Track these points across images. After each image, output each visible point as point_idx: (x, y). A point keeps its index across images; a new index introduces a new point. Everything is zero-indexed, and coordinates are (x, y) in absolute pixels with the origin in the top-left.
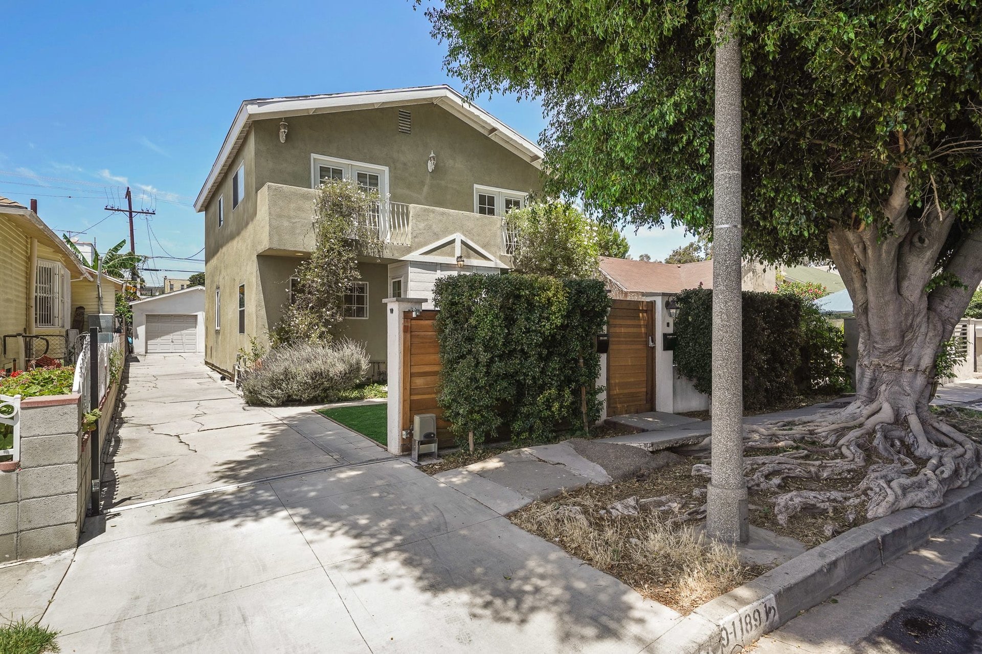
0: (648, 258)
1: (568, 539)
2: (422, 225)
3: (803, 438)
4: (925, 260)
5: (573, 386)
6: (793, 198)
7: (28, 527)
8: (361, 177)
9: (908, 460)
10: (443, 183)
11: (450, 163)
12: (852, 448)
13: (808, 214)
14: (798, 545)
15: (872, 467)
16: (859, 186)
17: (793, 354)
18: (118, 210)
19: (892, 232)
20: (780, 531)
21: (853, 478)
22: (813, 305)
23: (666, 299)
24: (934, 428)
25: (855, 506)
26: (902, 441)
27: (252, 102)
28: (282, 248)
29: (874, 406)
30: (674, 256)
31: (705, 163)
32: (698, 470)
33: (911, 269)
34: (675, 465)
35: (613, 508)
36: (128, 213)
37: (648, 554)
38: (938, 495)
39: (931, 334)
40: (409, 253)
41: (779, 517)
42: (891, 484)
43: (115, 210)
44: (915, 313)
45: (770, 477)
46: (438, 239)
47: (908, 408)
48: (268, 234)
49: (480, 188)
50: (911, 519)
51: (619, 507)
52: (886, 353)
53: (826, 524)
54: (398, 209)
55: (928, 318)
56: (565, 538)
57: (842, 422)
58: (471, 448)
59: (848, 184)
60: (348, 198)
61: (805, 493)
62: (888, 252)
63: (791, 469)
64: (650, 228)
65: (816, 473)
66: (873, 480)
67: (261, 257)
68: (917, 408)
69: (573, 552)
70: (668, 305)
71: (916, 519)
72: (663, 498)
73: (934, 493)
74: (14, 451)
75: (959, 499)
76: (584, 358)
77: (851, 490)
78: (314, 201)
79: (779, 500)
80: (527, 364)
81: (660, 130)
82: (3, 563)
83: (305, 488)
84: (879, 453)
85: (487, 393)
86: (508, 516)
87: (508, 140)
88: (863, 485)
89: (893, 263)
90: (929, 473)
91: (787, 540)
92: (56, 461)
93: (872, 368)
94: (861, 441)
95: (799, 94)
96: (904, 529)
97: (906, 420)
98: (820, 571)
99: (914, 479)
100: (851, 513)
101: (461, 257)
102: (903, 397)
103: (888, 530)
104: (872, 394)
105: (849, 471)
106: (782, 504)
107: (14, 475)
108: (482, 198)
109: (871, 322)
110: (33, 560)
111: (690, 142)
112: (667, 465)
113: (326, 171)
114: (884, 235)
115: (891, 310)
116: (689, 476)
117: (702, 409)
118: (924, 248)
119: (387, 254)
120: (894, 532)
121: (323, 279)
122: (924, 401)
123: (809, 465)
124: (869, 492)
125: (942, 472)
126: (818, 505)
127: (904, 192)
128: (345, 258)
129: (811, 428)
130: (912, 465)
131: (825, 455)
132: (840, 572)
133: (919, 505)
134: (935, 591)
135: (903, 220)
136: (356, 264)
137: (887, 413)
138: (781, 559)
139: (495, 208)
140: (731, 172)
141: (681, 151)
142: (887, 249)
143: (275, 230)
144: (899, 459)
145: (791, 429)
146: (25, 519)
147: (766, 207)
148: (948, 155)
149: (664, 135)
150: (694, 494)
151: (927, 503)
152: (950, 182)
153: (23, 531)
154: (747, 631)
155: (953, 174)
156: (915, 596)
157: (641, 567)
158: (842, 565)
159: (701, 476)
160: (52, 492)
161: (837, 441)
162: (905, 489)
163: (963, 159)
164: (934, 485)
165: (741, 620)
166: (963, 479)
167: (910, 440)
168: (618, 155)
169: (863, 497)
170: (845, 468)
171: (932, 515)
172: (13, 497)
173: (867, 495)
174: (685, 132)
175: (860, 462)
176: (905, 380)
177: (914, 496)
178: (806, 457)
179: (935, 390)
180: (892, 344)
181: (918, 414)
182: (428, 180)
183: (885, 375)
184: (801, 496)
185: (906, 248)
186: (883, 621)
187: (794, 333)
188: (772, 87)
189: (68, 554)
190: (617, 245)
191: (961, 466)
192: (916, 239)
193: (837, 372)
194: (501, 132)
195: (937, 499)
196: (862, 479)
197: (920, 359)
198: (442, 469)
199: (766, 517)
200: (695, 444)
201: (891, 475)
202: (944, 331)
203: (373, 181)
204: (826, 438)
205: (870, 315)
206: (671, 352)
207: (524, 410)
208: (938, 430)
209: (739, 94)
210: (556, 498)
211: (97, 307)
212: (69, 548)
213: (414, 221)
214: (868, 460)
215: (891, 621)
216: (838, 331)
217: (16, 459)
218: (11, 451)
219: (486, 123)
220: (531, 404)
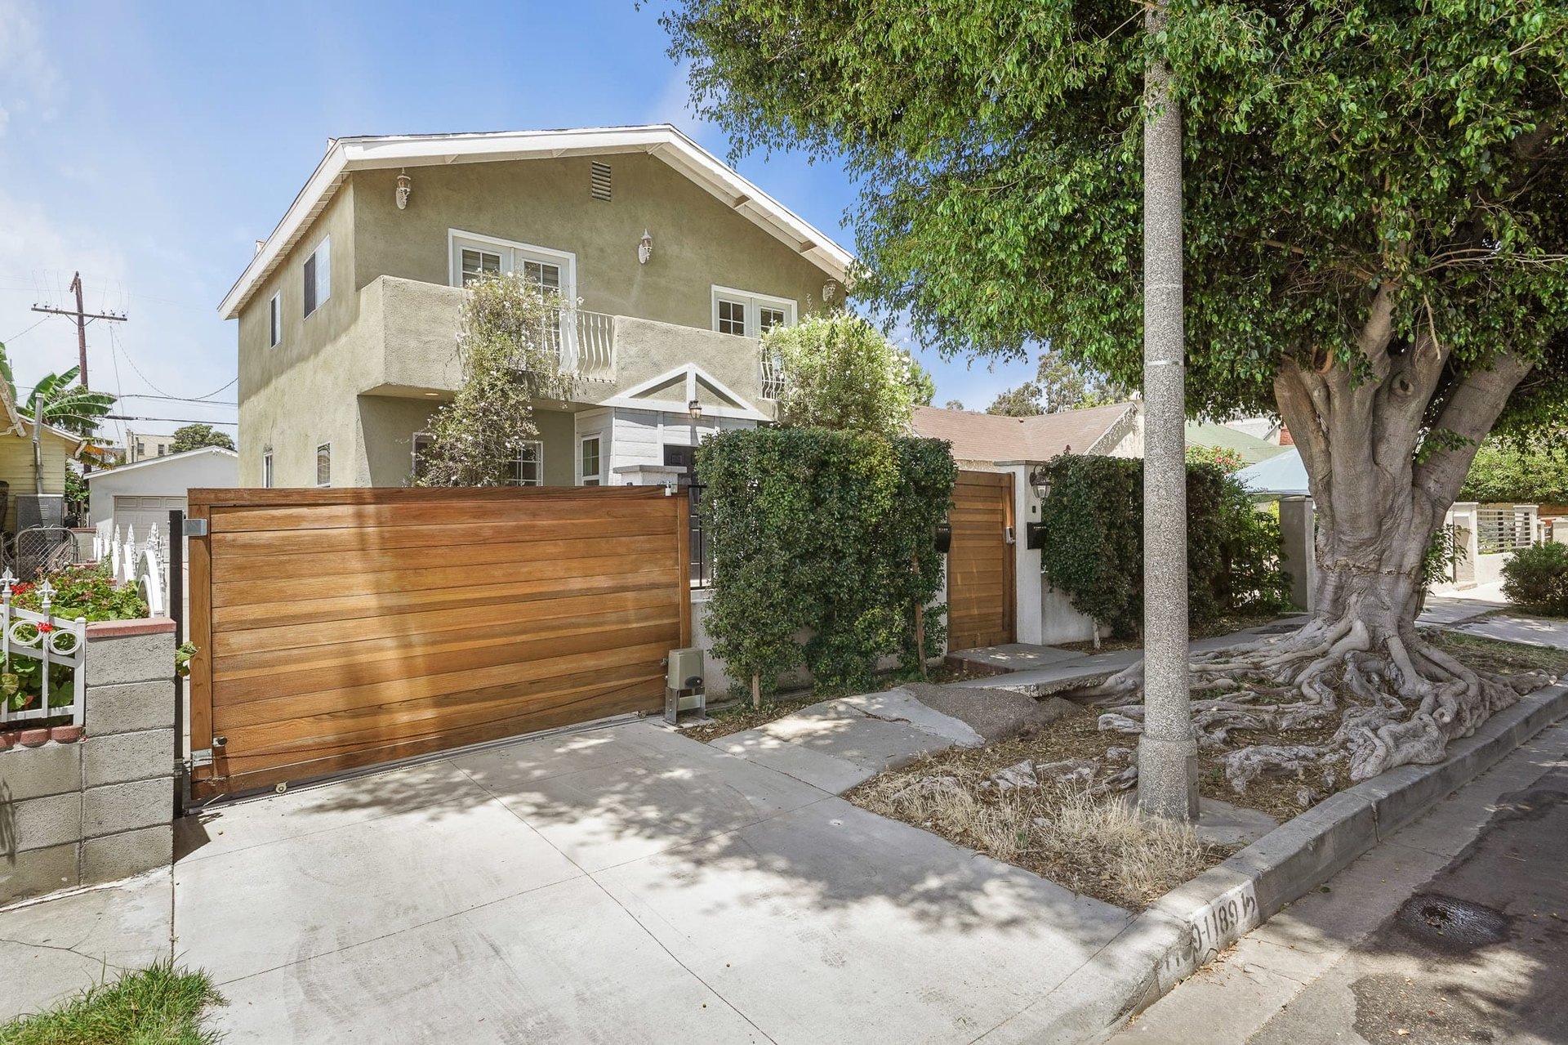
0: (960, 406)
1: (946, 822)
2: (633, 351)
3: (1246, 674)
4: (1409, 414)
5: (906, 602)
6: (1241, 326)
7: (98, 831)
8: (531, 268)
9: (1394, 700)
10: (663, 282)
11: (673, 250)
12: (1316, 686)
13: (1260, 347)
14: (1267, 819)
15: (1348, 712)
16: (1330, 309)
17: (1211, 555)
18: (57, 312)
19: (1370, 374)
20: (1238, 802)
21: (1322, 728)
22: (1235, 481)
23: (1031, 470)
24: (1422, 655)
25: (1333, 765)
26: (1381, 676)
27: (354, 139)
28: (407, 383)
29: (1341, 626)
30: (1000, 403)
31: (1119, 270)
32: (1108, 723)
33: (1391, 428)
34: (1071, 716)
35: (1000, 778)
36: (76, 318)
37: (1065, 838)
38: (1440, 746)
39: (1417, 520)
40: (613, 395)
41: (1235, 782)
42: (1379, 732)
43: (51, 312)
44: (1397, 490)
45: (1210, 729)
46: (660, 372)
47: (1388, 630)
48: (382, 360)
49: (723, 292)
50: (1408, 779)
51: (1009, 775)
52: (1356, 548)
53: (1299, 789)
54: (595, 322)
55: (1413, 498)
56: (940, 822)
57: (1299, 650)
58: (756, 701)
59: (1314, 304)
60: (517, 304)
61: (1265, 749)
62: (1362, 403)
63: (1238, 717)
64: (1007, 361)
65: (1271, 723)
66: (1352, 727)
67: (364, 398)
68: (1399, 627)
69: (958, 839)
70: (1033, 480)
71: (1416, 779)
72: (1069, 762)
73: (1435, 743)
74: (75, 710)
75: (1464, 752)
76: (920, 560)
77: (1322, 743)
78: (460, 306)
79: (1231, 760)
80: (841, 568)
81: (1051, 220)
82: (58, 891)
83: (523, 765)
84: (1352, 692)
85: (785, 613)
86: (846, 795)
87: (766, 216)
88: (1339, 735)
89: (1367, 418)
90: (1426, 718)
91: (1249, 812)
92: (141, 724)
93: (1337, 570)
94: (1327, 676)
95: (1254, 177)
96: (1401, 793)
97: (1385, 646)
98: (1305, 849)
99: (1408, 725)
100: (1329, 774)
101: (696, 402)
102: (1380, 612)
103: (1383, 794)
104: (1338, 609)
105: (1316, 719)
106: (1236, 764)
107: (75, 747)
108: (724, 308)
109: (1337, 504)
110: (106, 885)
111: (1096, 238)
112: (1061, 717)
113: (471, 258)
114: (1359, 378)
115: (1364, 486)
116: (1095, 732)
117: (1083, 638)
118: (1407, 396)
119: (579, 396)
120: (1390, 796)
121: (476, 436)
122: (1408, 618)
123: (1261, 711)
124: (1349, 745)
125: (1442, 715)
126: (1284, 765)
127: (1388, 318)
128: (512, 402)
129: (1255, 660)
130: (1400, 708)
131: (1280, 699)
132: (1328, 850)
133: (1417, 760)
134: (1452, 870)
135: (1382, 358)
136: (530, 412)
137: (1359, 634)
138: (1248, 837)
139: (745, 323)
140: (1170, 286)
141: (1083, 251)
142: (1361, 396)
143: (393, 354)
144: (1382, 699)
145: (1227, 662)
146: (92, 819)
147: (1196, 334)
148: (1446, 268)
149: (1056, 227)
150: (1109, 756)
151: (1426, 758)
152: (1449, 305)
153: (88, 838)
154: (1223, 930)
155: (1453, 294)
156: (1427, 878)
157: (1059, 855)
158: (1331, 840)
159: (1113, 730)
160: (136, 774)
161: (1294, 677)
162: (1398, 739)
163: (1466, 274)
164: (1434, 732)
165: (1214, 915)
166: (1468, 724)
167: (1391, 673)
168: (997, 255)
169: (1342, 752)
170: (1311, 713)
171: (1433, 774)
172: (73, 784)
173: (1347, 749)
174: (1088, 222)
175: (1329, 706)
176: (1383, 587)
177: (1410, 749)
178: (1254, 701)
179: (1422, 601)
180: (1366, 535)
181: (1401, 635)
182: (639, 276)
183: (1355, 580)
184: (1259, 753)
185: (1384, 396)
186: (1394, 911)
187: (1211, 522)
188: (1218, 167)
189: (161, 874)
190: (917, 386)
191: (1464, 707)
192: (1396, 385)
193: (1270, 581)
194: (755, 203)
195: (1438, 753)
196: (1338, 727)
197: (1403, 556)
198: (717, 733)
199: (1216, 785)
200: (1094, 687)
201: (1375, 721)
202: (1434, 517)
203: (549, 276)
204: (1278, 673)
205: (1335, 493)
206: (1038, 552)
207: (836, 640)
208: (1427, 658)
209: (1179, 174)
210: (911, 766)
211: (31, 481)
212: (160, 865)
213: (621, 343)
214: (1340, 701)
215: (1403, 910)
216: (1270, 518)
217: (78, 722)
218: (70, 709)
219: (731, 187)
220: (845, 630)
